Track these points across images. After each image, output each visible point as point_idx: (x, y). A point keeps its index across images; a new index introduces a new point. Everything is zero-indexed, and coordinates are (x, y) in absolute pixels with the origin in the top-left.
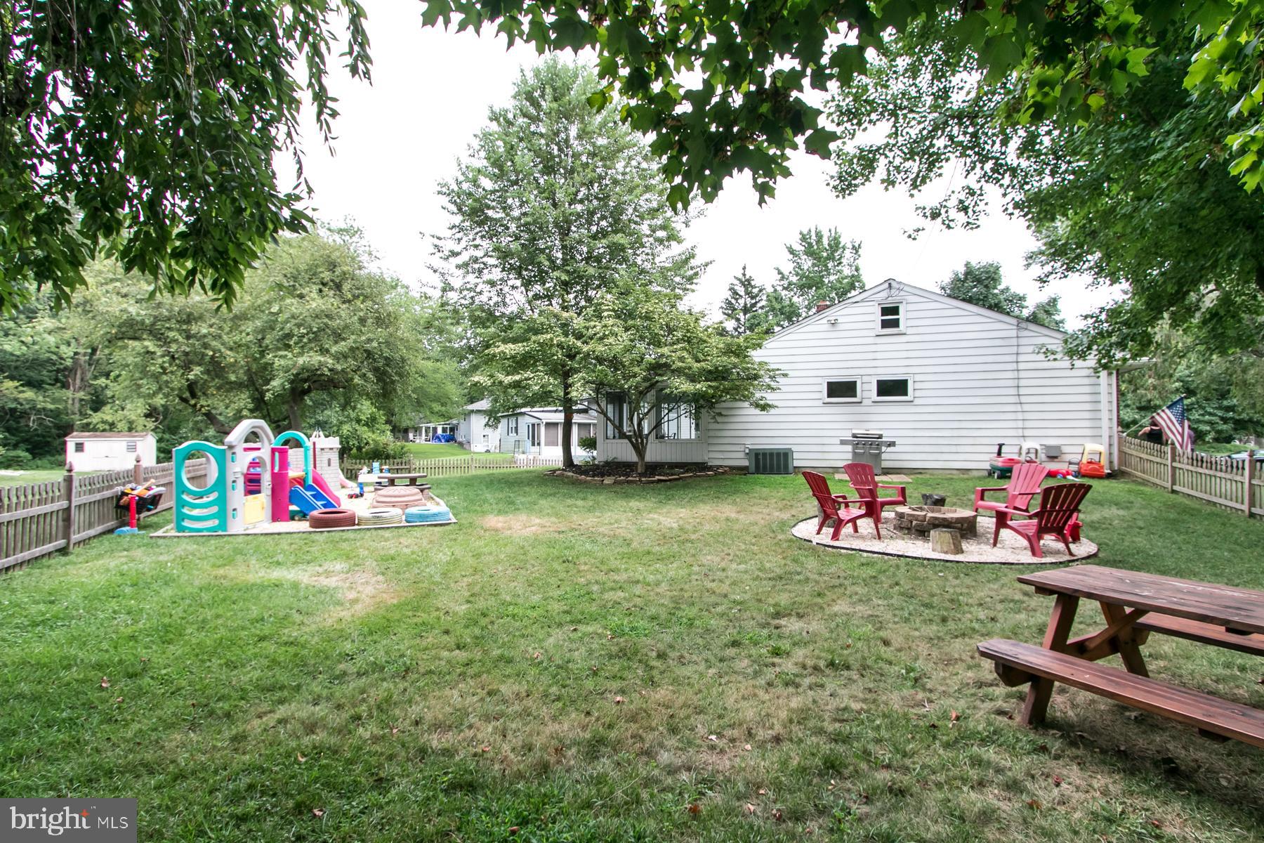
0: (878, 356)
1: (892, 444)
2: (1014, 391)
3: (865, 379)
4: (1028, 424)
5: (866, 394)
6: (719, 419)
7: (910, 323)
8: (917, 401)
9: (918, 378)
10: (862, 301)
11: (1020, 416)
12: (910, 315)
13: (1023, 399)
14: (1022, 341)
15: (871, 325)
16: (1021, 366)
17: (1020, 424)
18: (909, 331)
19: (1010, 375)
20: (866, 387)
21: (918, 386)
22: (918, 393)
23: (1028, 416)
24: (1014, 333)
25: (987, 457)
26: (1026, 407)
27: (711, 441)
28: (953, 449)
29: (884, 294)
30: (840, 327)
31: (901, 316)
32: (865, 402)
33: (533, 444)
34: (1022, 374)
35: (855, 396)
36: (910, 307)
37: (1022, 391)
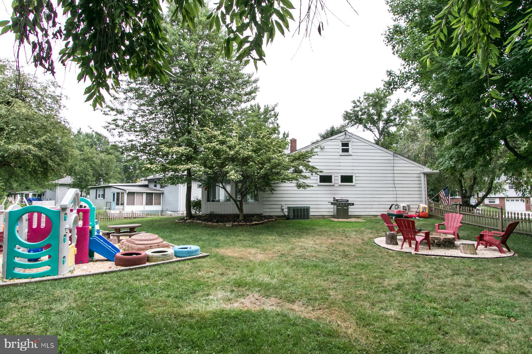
0: (341, 164)
1: (353, 204)
2: (392, 182)
3: (336, 175)
4: (398, 196)
5: (336, 182)
6: (274, 192)
7: (354, 151)
8: (357, 185)
9: (357, 175)
10: (334, 139)
11: (395, 192)
12: (354, 147)
13: (396, 186)
14: (395, 162)
15: (338, 150)
16: (395, 172)
17: (395, 196)
18: (353, 154)
19: (391, 175)
20: (336, 178)
21: (357, 178)
22: (357, 182)
23: (398, 193)
24: (392, 158)
25: (386, 210)
26: (397, 189)
27: (265, 203)
28: (371, 206)
29: (343, 137)
30: (325, 150)
31: (350, 147)
32: (336, 185)
33: (118, 204)
34: (396, 175)
35: (331, 182)
36: (354, 144)
37: (396, 182)
